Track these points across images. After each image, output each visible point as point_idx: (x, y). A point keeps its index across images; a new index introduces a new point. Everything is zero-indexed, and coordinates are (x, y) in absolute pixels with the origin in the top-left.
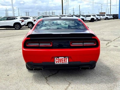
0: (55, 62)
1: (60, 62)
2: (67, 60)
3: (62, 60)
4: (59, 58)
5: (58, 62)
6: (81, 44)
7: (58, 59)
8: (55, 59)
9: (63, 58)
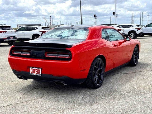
0: (30, 73)
1: (34, 73)
2: (40, 71)
3: (36, 71)
4: (34, 68)
5: (32, 73)
6: (55, 56)
7: (32, 69)
8: (31, 69)
9: (37, 69)
